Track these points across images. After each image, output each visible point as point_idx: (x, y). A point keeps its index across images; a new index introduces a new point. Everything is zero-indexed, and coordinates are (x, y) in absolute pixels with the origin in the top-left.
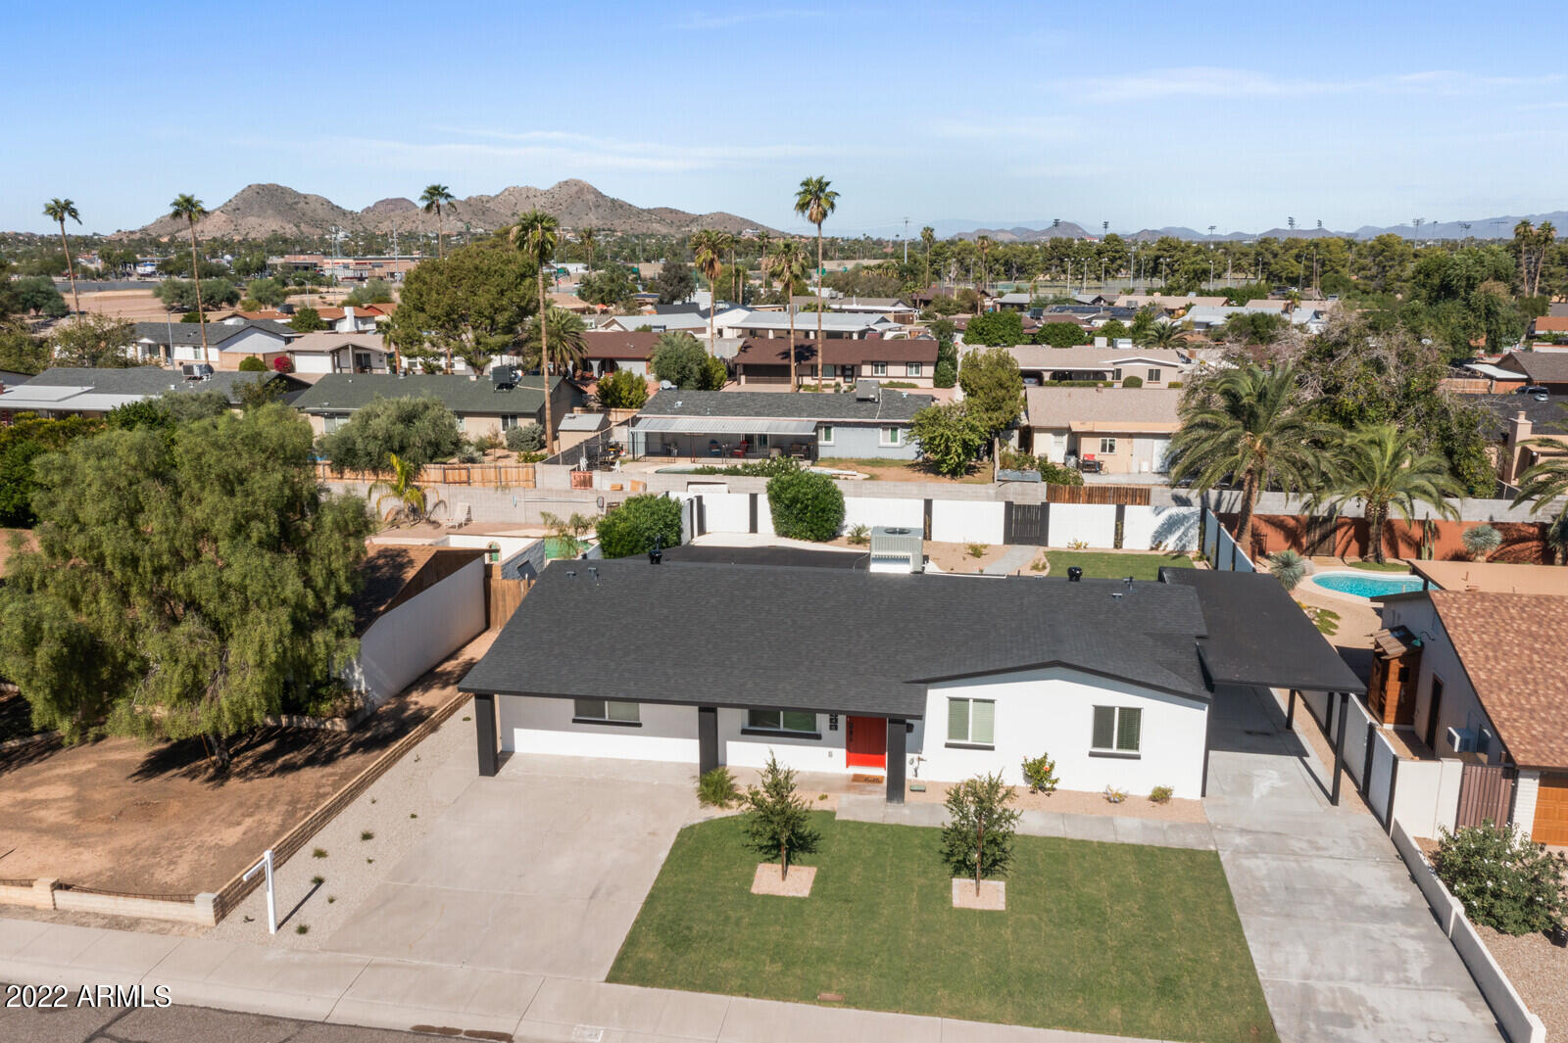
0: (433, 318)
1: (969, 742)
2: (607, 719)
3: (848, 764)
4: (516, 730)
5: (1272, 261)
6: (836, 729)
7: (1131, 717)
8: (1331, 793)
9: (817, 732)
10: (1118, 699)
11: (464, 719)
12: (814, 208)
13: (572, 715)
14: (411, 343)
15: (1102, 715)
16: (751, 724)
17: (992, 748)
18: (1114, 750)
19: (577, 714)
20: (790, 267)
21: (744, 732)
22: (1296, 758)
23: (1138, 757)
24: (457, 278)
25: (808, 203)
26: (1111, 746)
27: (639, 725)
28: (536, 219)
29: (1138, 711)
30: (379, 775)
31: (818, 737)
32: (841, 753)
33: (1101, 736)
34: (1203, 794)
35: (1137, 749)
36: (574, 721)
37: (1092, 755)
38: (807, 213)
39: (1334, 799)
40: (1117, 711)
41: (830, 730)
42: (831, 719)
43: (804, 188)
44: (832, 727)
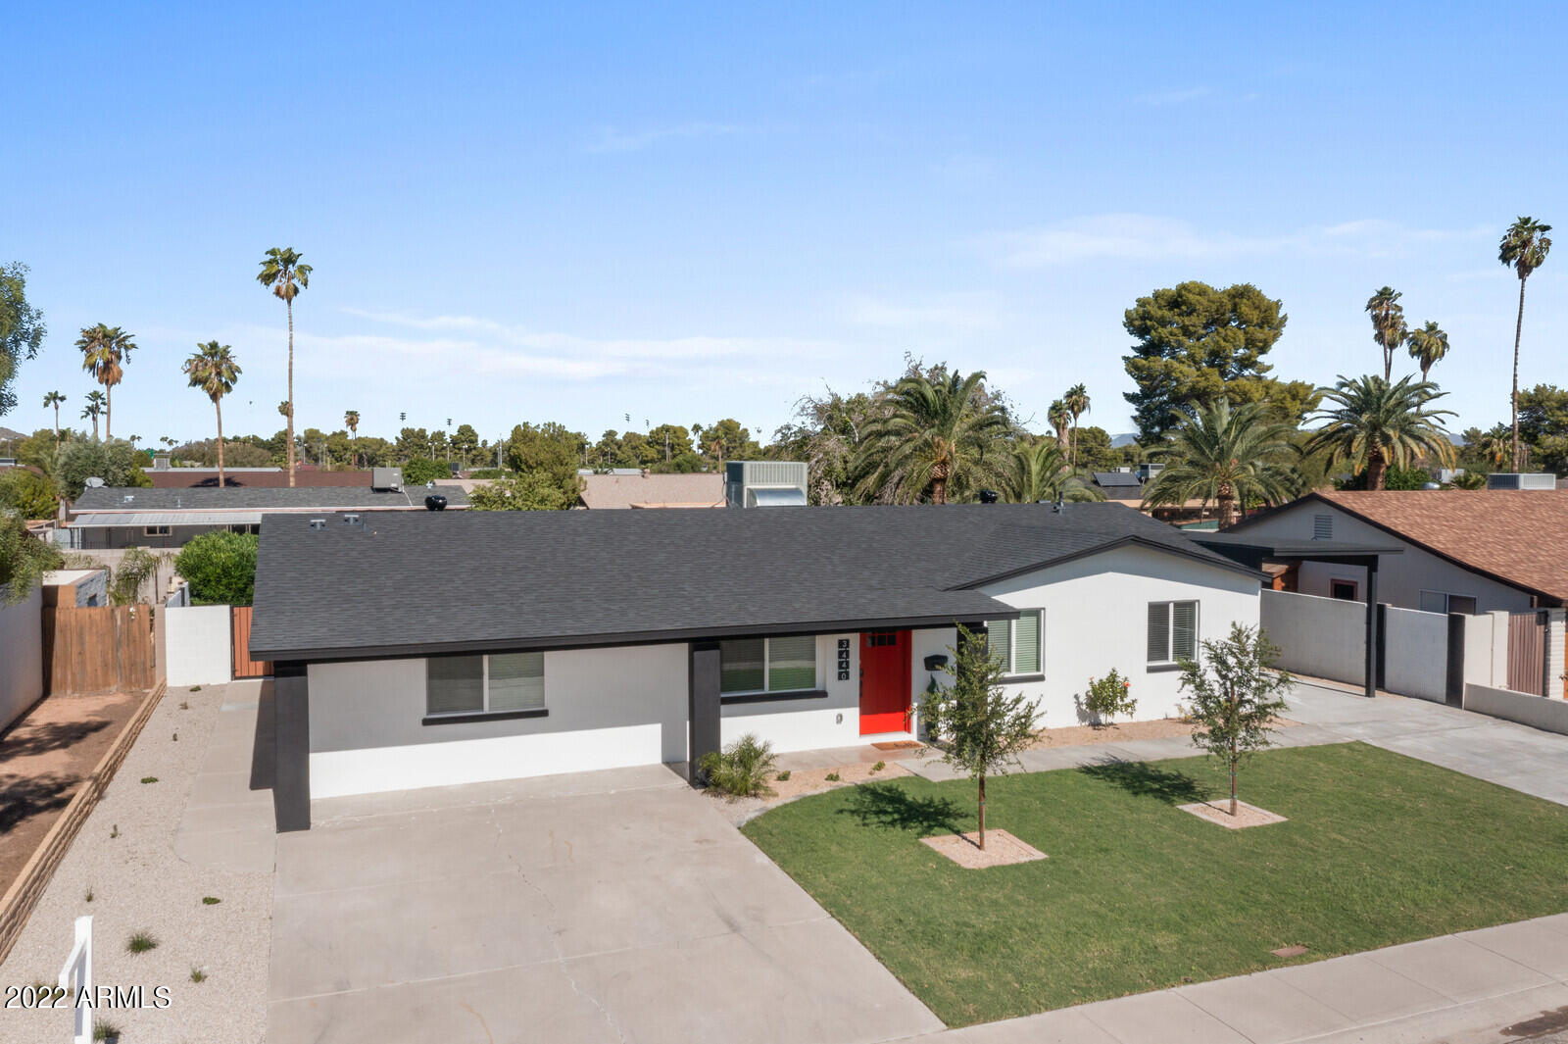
1: (1014, 673)
2: (487, 710)
3: (865, 729)
5: (617, 452)
6: (846, 677)
7: (1186, 613)
9: (818, 687)
11: (144, 781)
13: (422, 714)
15: (1157, 612)
17: (1041, 678)
18: (1171, 661)
19: (430, 710)
20: (218, 374)
25: (275, 275)
26: (1167, 658)
27: (544, 713)
29: (1193, 604)
30: (58, 861)
31: (823, 694)
32: (853, 715)
33: (1157, 646)
36: (426, 722)
37: (1150, 670)
38: (273, 286)
40: (1171, 606)
41: (840, 678)
42: (840, 664)
43: (269, 257)
44: (840, 674)
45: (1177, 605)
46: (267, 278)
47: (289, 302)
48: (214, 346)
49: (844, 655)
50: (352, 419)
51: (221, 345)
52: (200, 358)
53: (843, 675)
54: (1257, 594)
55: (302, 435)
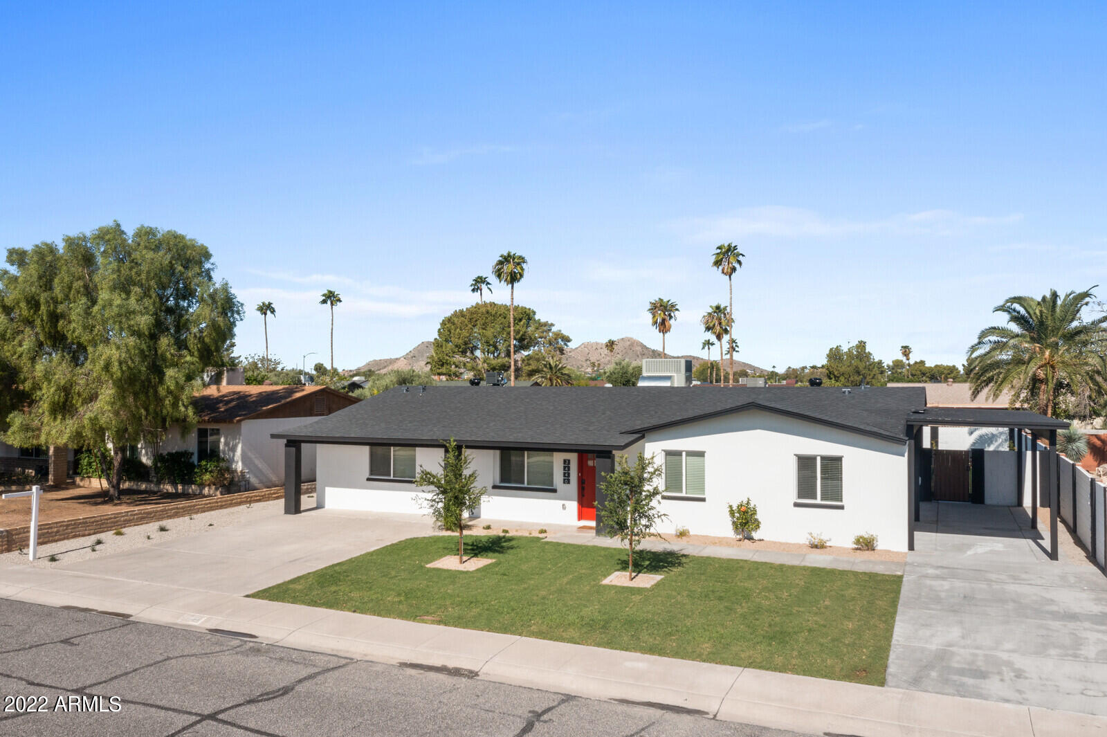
0: (456, 346)
1: (683, 494)
2: (392, 477)
3: (580, 517)
4: (327, 488)
6: (569, 483)
7: (833, 466)
8: (1049, 550)
9: (554, 486)
10: (819, 447)
12: (725, 264)
13: (367, 475)
14: (442, 365)
15: (805, 463)
16: (502, 480)
17: (703, 500)
18: (818, 501)
19: (371, 473)
20: (720, 324)
21: (495, 487)
22: (1030, 542)
23: (842, 508)
24: (474, 320)
25: (722, 260)
26: (815, 498)
28: (509, 255)
29: (838, 460)
31: (554, 491)
32: (573, 506)
33: (805, 489)
34: (911, 547)
35: (841, 501)
36: (368, 479)
37: (796, 505)
38: (721, 268)
39: (1053, 555)
40: (819, 459)
41: (564, 483)
42: (565, 473)
43: (719, 251)
44: (564, 480)
45: (823, 458)
46: (717, 263)
47: (730, 277)
48: (718, 308)
49: (567, 469)
50: (905, 351)
51: (722, 307)
52: (710, 314)
53: (567, 480)
54: (904, 456)
55: (891, 364)
